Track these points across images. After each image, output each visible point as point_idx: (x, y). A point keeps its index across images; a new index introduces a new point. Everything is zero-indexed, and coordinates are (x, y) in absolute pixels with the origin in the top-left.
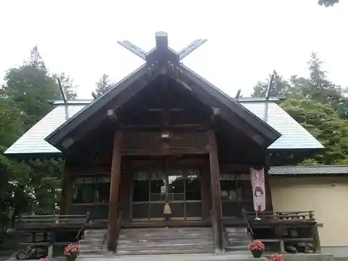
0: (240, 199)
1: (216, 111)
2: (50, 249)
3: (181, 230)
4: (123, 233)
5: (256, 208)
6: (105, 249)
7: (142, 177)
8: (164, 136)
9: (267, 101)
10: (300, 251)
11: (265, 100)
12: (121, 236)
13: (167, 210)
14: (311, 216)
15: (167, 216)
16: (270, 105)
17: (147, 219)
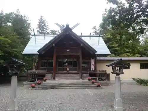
0: (88, 67)
1: (82, 45)
2: (37, 79)
3: (71, 75)
4: (56, 75)
5: (92, 69)
6: (53, 79)
7: (61, 60)
8: (67, 50)
9: (99, 37)
10: (102, 80)
11: (99, 36)
12: (56, 76)
13: (68, 69)
14: (106, 72)
15: (68, 71)
16: (100, 38)
17: (62, 72)
